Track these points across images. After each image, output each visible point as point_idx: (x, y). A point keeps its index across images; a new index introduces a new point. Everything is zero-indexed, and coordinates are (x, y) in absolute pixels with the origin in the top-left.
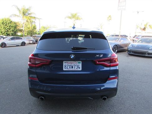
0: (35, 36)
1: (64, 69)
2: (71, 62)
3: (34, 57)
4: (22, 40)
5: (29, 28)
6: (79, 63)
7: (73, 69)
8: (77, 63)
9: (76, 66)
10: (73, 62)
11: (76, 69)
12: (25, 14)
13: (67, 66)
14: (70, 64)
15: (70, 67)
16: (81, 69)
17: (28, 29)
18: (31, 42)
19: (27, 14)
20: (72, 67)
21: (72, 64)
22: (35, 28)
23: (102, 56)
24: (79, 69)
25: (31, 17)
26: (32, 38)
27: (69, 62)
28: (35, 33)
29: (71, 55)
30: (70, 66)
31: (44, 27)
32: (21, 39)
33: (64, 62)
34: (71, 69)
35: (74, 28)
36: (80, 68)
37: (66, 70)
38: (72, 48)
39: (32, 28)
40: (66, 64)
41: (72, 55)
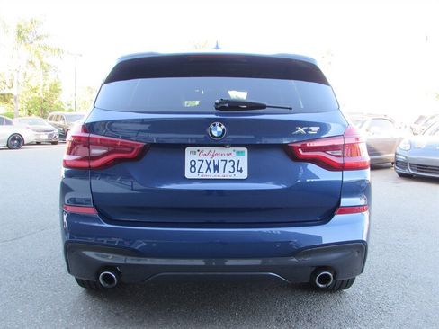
0: (58, 116)
1: (188, 175)
2: (212, 149)
3: (87, 135)
4: (9, 126)
5: (35, 90)
6: (239, 153)
7: (220, 175)
8: (234, 154)
9: (229, 165)
10: (218, 150)
11: (228, 176)
12: (23, 38)
13: (198, 164)
14: (209, 158)
15: (208, 168)
16: (245, 175)
17: (33, 94)
18: (44, 137)
19: (30, 37)
20: (216, 168)
21: (216, 158)
22: (55, 90)
23: (314, 130)
24: (238, 176)
25: (46, 48)
26: (46, 125)
27: (206, 150)
28: (57, 106)
29: (212, 126)
30: (208, 165)
31: (89, 88)
32: (9, 123)
33: (188, 150)
34: (213, 175)
35: (217, 48)
36: (241, 171)
37: (195, 176)
38: (216, 104)
39: (47, 88)
40: (196, 157)
41: (217, 124)
